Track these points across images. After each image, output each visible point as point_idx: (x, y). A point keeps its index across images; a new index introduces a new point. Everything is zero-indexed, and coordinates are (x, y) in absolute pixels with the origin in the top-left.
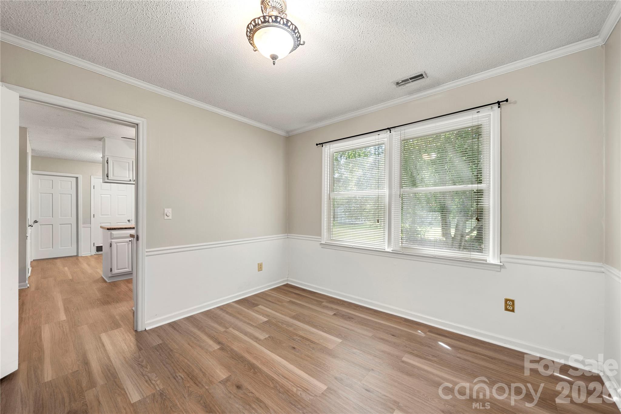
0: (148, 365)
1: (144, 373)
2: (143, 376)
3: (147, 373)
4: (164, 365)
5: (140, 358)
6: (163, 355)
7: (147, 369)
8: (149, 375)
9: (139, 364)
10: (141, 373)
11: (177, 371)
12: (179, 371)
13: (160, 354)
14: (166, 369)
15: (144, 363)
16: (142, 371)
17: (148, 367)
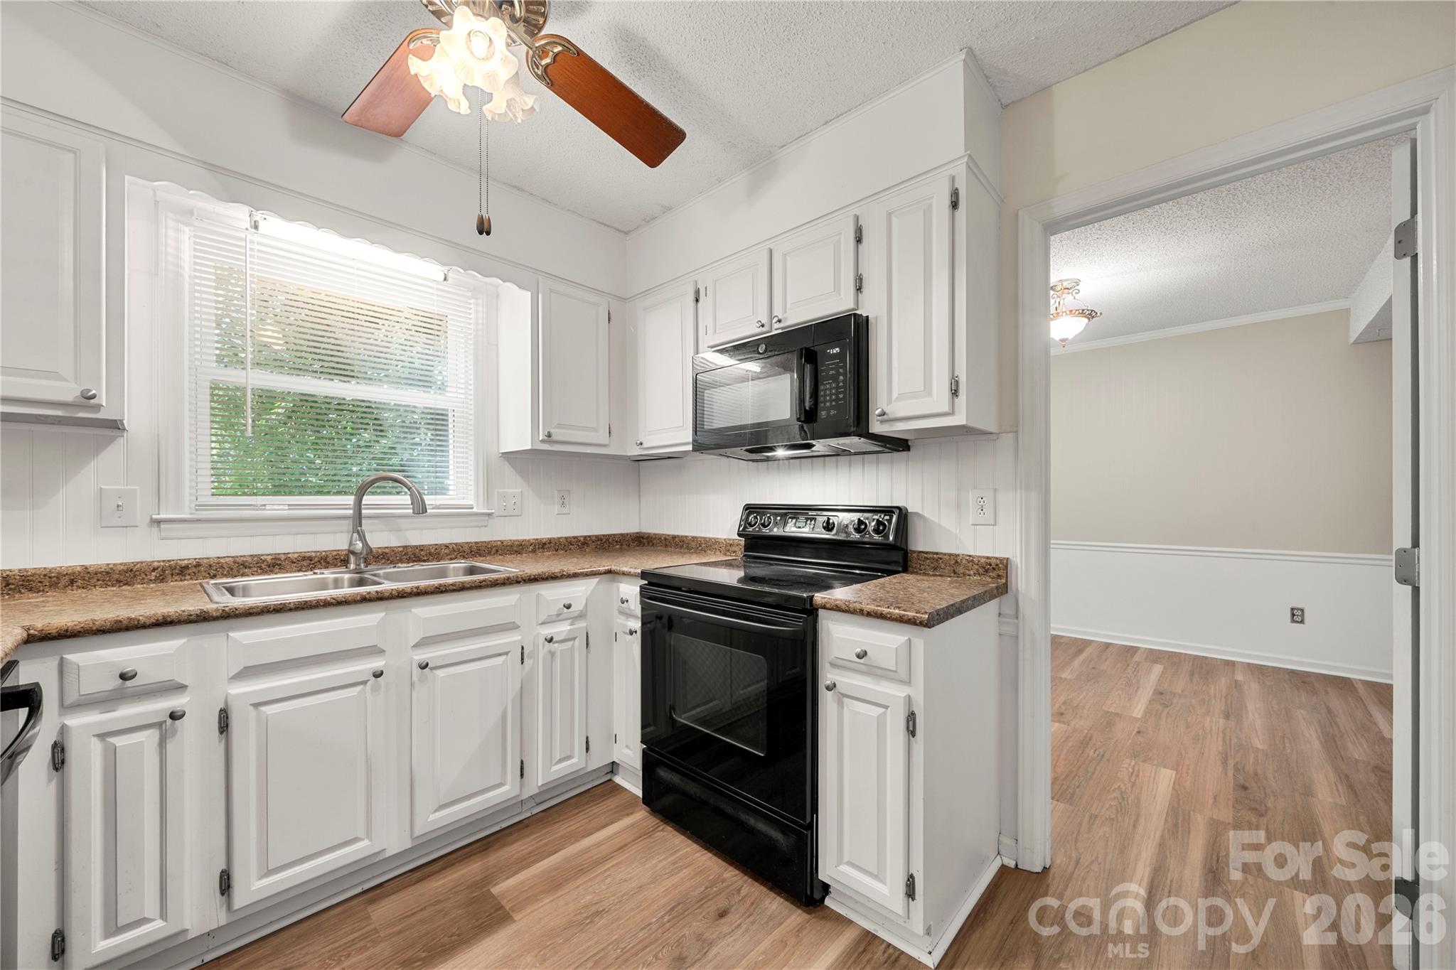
0: (1113, 788)
1: (1130, 785)
2: (1134, 784)
3: (1126, 782)
4: (1093, 773)
5: (1111, 806)
6: (1077, 784)
7: (1120, 786)
8: (1126, 779)
9: (1123, 799)
10: (1134, 788)
11: (1089, 758)
12: (1088, 756)
13: (1078, 787)
14: (1098, 769)
15: (1117, 794)
16: (1130, 789)
17: (1116, 787)
